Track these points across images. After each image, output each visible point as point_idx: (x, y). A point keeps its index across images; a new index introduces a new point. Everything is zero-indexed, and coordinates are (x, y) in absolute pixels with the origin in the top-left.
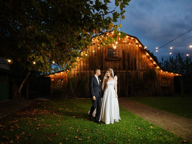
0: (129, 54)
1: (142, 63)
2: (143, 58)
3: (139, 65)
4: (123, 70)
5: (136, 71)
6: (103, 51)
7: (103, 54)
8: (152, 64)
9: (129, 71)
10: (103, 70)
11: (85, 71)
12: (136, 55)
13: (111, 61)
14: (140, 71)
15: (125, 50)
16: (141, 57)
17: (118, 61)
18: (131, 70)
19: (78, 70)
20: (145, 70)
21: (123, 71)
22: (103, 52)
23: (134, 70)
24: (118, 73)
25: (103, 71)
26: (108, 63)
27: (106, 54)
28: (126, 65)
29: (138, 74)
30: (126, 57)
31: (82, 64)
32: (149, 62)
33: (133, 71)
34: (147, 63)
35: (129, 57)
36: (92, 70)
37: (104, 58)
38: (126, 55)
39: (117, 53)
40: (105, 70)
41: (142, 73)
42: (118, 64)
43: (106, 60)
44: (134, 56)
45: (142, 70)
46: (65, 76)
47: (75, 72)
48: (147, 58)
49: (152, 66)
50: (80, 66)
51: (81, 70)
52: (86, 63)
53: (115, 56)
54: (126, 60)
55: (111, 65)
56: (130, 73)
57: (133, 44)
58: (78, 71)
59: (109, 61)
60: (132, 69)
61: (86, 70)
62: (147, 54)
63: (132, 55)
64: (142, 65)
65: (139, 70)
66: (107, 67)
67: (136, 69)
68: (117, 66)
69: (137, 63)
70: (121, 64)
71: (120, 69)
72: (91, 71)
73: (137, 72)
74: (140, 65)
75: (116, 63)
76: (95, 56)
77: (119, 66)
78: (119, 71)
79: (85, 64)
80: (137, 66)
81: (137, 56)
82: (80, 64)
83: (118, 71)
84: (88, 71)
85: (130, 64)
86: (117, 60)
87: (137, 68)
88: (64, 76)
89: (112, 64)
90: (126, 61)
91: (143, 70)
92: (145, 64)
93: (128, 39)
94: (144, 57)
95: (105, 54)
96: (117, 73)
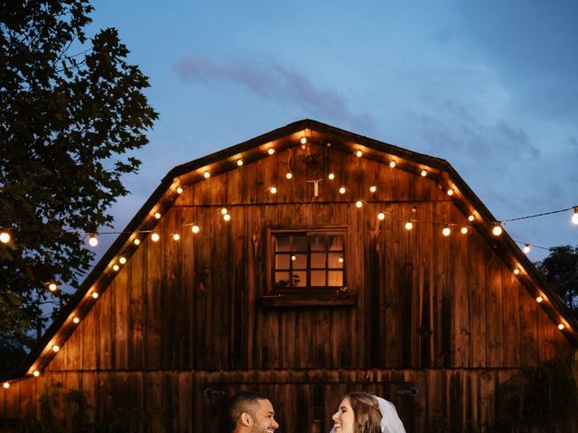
0: (405, 269)
1: (488, 328)
2: (494, 295)
3: (470, 334)
4: (365, 369)
5: (449, 373)
6: (245, 250)
7: (243, 267)
8: (549, 332)
9: (407, 375)
10: (246, 369)
11: (140, 374)
12: (453, 275)
13: (293, 315)
14: (474, 376)
15: (384, 244)
16: (487, 288)
17: (336, 316)
18: (416, 369)
19: (98, 370)
20: (504, 369)
21: (370, 374)
22: (245, 259)
23: (435, 368)
24: (333, 384)
25: (245, 374)
26: (273, 325)
27: (264, 267)
28: (389, 338)
29: (460, 393)
30: (390, 285)
31: (121, 334)
32: (535, 314)
33: (432, 373)
34: (524, 326)
35: (406, 286)
36: (180, 370)
37: (251, 297)
38: (391, 273)
39: (331, 265)
40: (255, 368)
41: (489, 387)
42: (335, 334)
43: (265, 307)
44: (436, 278)
45: (488, 369)
46: (31, 403)
47: (81, 382)
48: (521, 295)
49: (554, 342)
50: (114, 344)
51: (114, 369)
52: (146, 326)
53: (323, 284)
54: (388, 306)
55: (292, 334)
56: (410, 384)
57: (435, 203)
58: (101, 374)
59: (280, 311)
60: (425, 364)
61: (147, 371)
62: (519, 270)
63: (427, 273)
64: (487, 336)
65: (470, 369)
66: (265, 350)
67: (448, 364)
68: (330, 342)
69: (458, 324)
70: (357, 329)
71: (346, 363)
72: (173, 374)
73: (456, 380)
74: (476, 338)
75: (325, 327)
76: (196, 286)
77: (346, 346)
78: (345, 373)
79: (137, 335)
80: (459, 340)
81: (460, 282)
82: (113, 331)
83: (335, 374)
84: (156, 376)
85: (414, 328)
86: (331, 308)
87: (457, 354)
88: (24, 403)
89: (301, 332)
90: (388, 311)
91: (497, 369)
92: (511, 329)
93: (403, 176)
94: (504, 289)
95: (255, 269)
96: (328, 387)
